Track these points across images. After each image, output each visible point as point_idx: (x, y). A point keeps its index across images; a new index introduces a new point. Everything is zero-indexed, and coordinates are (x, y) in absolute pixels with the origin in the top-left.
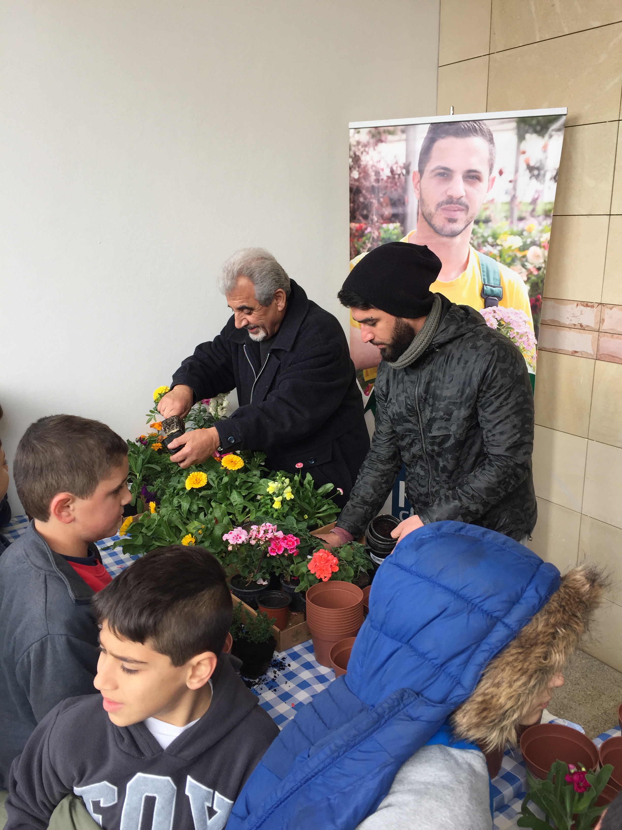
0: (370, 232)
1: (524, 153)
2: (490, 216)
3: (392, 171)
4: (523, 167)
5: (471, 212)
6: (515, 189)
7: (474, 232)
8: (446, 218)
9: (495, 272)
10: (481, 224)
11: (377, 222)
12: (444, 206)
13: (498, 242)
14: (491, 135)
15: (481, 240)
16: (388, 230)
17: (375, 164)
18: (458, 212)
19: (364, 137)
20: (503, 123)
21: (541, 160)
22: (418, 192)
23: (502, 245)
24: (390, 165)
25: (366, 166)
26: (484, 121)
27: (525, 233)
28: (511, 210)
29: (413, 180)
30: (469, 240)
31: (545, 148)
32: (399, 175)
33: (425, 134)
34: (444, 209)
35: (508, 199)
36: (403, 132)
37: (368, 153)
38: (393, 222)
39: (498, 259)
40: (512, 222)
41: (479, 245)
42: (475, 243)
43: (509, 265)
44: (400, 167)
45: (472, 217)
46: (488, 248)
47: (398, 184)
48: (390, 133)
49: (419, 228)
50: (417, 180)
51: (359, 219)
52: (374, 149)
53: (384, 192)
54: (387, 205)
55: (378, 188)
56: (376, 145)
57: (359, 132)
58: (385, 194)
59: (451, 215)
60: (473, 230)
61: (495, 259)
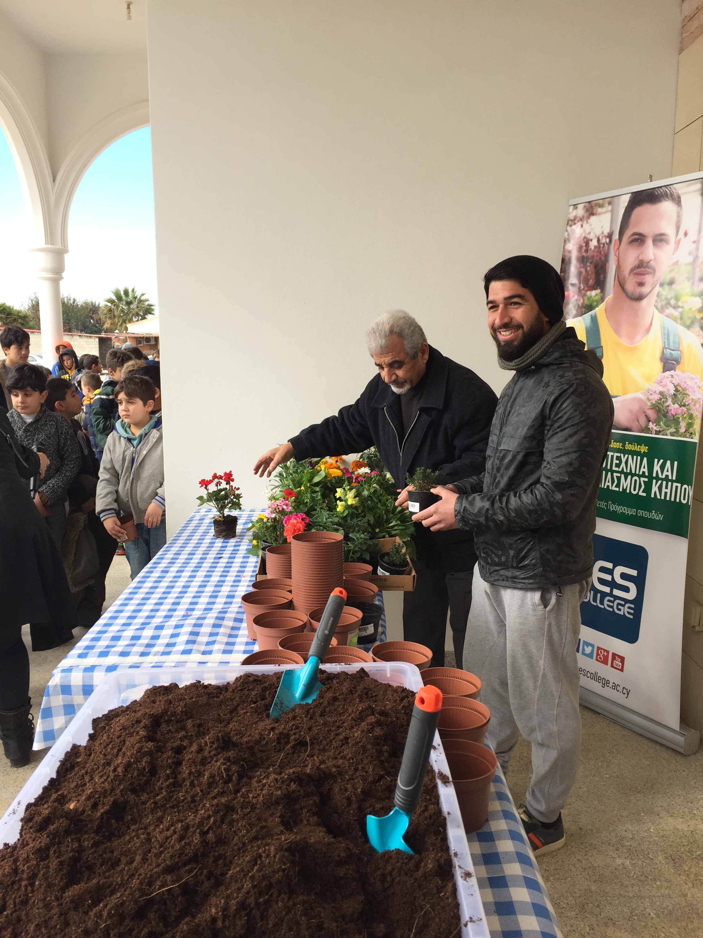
2: (674, 278)
3: (598, 240)
5: (657, 275)
6: (697, 249)
8: (636, 282)
9: (675, 335)
10: (666, 286)
12: (637, 271)
13: (680, 304)
14: (680, 198)
15: (664, 303)
16: (591, 297)
17: (587, 236)
18: (647, 276)
19: (580, 211)
20: (690, 185)
22: (616, 259)
23: (683, 307)
24: (598, 236)
26: (675, 186)
28: (693, 271)
29: (614, 248)
30: (653, 302)
32: (604, 244)
33: (626, 204)
34: (636, 274)
35: (691, 259)
36: (610, 203)
37: (582, 226)
38: (595, 289)
39: (679, 321)
40: (693, 284)
41: (662, 307)
43: (688, 327)
44: (605, 236)
45: (657, 280)
46: (670, 311)
47: (602, 253)
48: (601, 206)
49: (615, 294)
50: (616, 248)
52: (587, 222)
53: (591, 261)
54: (592, 273)
55: (587, 257)
56: (589, 218)
57: (577, 208)
58: (591, 263)
59: (640, 279)
60: (659, 292)
61: (676, 321)
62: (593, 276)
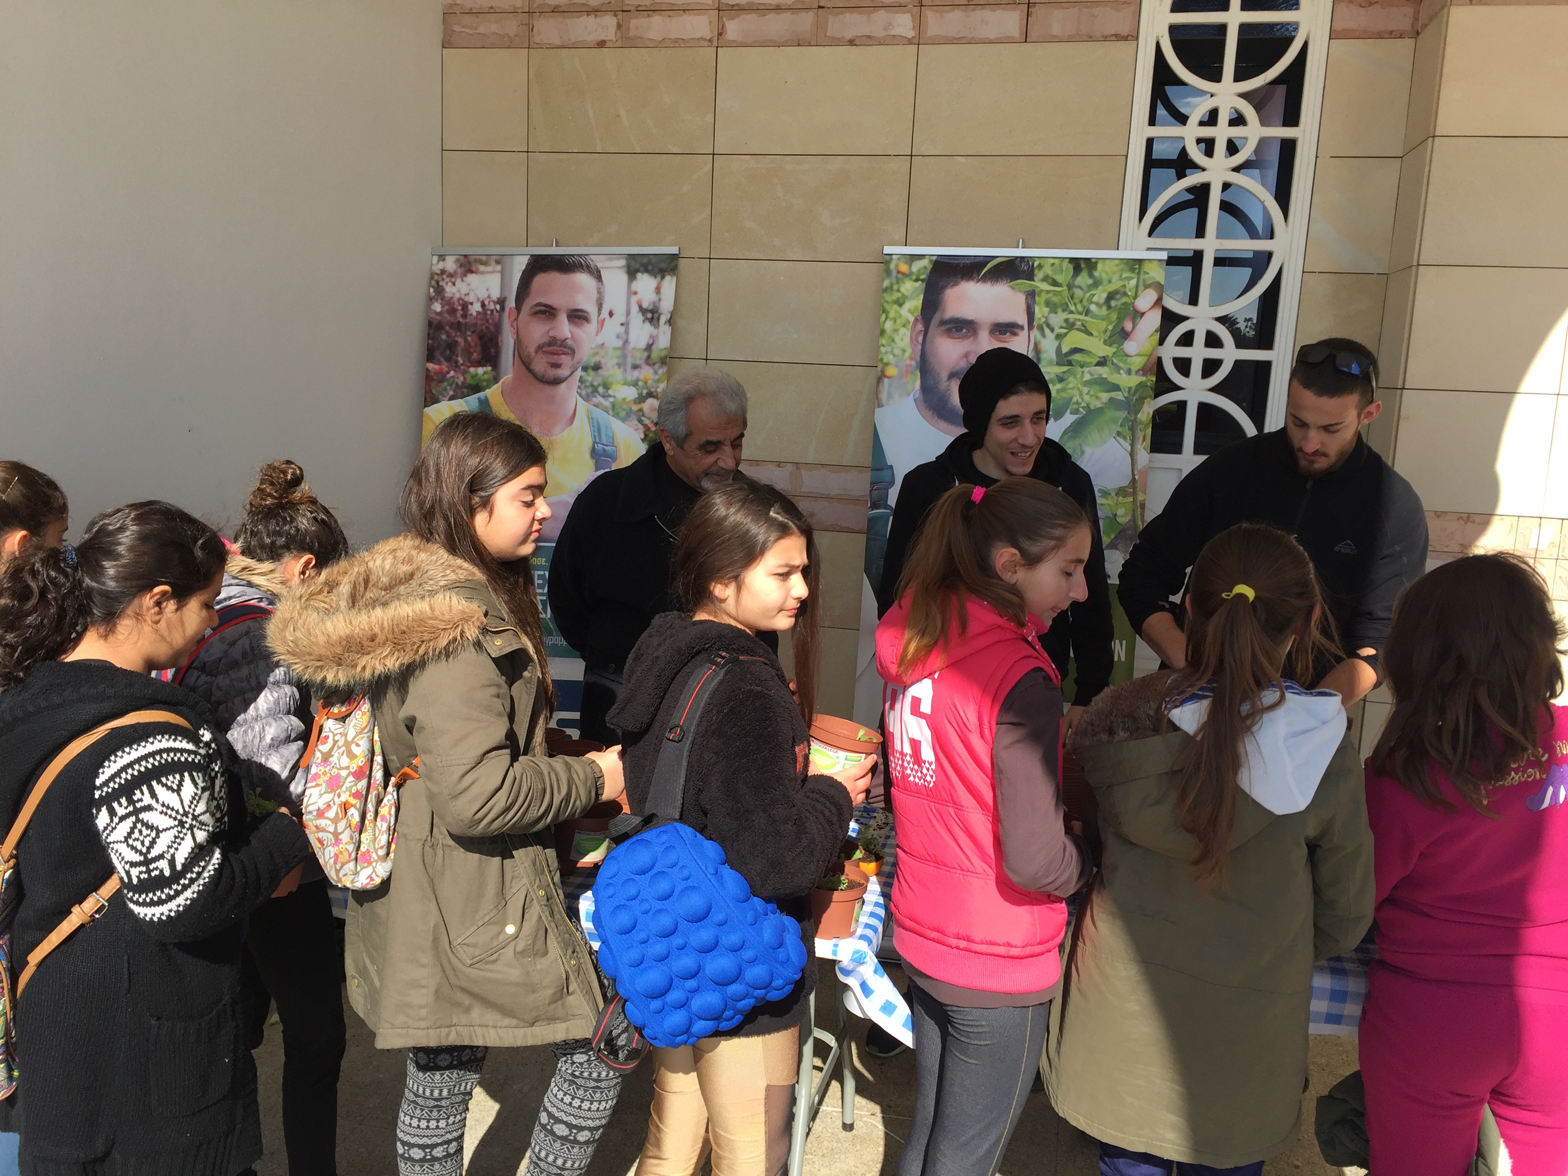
0: (453, 377)
1: (635, 293)
2: (600, 362)
3: (483, 305)
4: (635, 309)
5: (577, 357)
6: (627, 332)
7: (581, 380)
8: (549, 363)
9: (607, 428)
10: (590, 371)
11: (463, 364)
12: (546, 349)
13: (610, 392)
14: (599, 272)
15: (590, 390)
16: (477, 375)
17: (463, 297)
18: (563, 356)
19: (450, 264)
20: (611, 260)
21: (654, 303)
22: (514, 331)
23: (614, 397)
24: (481, 299)
25: (452, 298)
26: (592, 257)
27: (640, 383)
28: (624, 356)
29: (509, 317)
30: (576, 388)
31: (658, 290)
32: (492, 311)
33: (524, 267)
34: (546, 352)
35: (619, 343)
36: (498, 262)
37: (454, 284)
38: (483, 366)
39: (611, 412)
40: (625, 371)
41: (588, 395)
42: (584, 393)
44: (494, 302)
45: (578, 363)
47: (491, 321)
48: (484, 263)
49: (516, 374)
50: (513, 318)
51: (439, 360)
52: (462, 280)
53: (472, 330)
54: (476, 345)
55: (466, 324)
56: (465, 276)
57: (444, 260)
58: (473, 332)
59: (554, 359)
60: (581, 378)
61: (607, 412)
62: (478, 349)
